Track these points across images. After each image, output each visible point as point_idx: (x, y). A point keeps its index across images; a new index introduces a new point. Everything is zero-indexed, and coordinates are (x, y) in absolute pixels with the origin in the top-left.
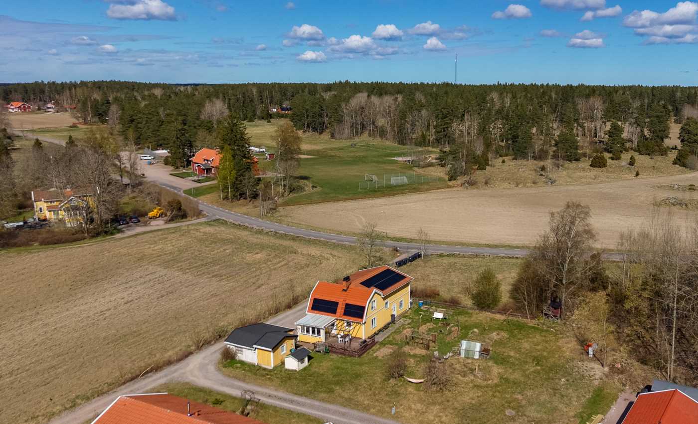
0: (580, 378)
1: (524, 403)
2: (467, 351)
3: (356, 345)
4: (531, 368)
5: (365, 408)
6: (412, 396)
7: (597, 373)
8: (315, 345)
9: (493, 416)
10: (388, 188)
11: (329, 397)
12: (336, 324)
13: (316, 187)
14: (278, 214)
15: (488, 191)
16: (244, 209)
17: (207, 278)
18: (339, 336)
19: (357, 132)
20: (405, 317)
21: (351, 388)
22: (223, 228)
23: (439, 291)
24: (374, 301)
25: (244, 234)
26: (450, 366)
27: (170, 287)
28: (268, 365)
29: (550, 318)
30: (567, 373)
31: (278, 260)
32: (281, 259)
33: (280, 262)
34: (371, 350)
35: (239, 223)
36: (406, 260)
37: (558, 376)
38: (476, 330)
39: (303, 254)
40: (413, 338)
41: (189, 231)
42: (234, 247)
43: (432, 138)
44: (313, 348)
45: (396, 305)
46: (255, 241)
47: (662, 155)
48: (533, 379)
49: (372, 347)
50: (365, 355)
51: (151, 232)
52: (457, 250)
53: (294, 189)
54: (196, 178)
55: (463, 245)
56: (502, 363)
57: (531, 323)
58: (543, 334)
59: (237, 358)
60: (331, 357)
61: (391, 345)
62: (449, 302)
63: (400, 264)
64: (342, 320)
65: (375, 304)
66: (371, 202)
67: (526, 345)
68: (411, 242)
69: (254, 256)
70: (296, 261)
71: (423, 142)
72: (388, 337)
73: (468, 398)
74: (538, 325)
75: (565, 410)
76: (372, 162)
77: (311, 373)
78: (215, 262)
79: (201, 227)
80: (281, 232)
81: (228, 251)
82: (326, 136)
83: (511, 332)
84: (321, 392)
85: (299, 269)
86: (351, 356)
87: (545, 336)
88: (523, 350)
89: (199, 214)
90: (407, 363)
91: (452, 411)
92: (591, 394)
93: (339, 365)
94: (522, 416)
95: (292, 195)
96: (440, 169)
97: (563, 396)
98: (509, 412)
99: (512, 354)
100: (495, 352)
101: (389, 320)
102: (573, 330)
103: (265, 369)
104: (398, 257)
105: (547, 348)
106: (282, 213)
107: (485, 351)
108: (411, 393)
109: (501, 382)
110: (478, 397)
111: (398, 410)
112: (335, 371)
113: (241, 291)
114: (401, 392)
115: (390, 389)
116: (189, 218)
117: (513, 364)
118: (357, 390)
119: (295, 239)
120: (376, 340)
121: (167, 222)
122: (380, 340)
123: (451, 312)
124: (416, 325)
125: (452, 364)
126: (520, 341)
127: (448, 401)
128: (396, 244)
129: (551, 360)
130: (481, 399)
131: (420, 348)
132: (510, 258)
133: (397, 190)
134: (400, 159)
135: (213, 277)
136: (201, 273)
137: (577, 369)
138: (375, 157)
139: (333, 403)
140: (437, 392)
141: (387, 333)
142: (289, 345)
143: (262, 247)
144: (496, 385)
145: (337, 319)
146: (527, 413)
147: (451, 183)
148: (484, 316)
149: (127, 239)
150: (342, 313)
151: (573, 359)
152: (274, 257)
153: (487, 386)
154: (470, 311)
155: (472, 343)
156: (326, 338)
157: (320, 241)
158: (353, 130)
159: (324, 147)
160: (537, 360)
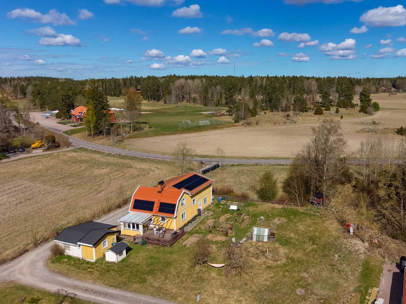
0: (348, 253)
1: (310, 281)
2: (258, 236)
3: (168, 236)
4: (309, 247)
5: (172, 297)
6: (215, 281)
7: (360, 248)
8: (135, 238)
9: (287, 297)
10: (198, 127)
11: (141, 287)
12: (153, 219)
13: (151, 128)
14: (123, 144)
15: (258, 128)
16: (101, 141)
17: (62, 187)
18: (155, 229)
19: (179, 100)
20: (209, 210)
21: (162, 276)
22: (83, 153)
23: (233, 189)
24: (184, 199)
25: (97, 156)
26: (245, 250)
27: (30, 195)
28: (91, 259)
29: (314, 205)
30: (338, 250)
31: (118, 173)
32: (120, 172)
33: (119, 174)
34: (180, 239)
35: (96, 149)
36: (209, 169)
37: (332, 253)
38: (262, 217)
39: (136, 168)
40: (214, 226)
41: (58, 156)
42: (88, 165)
43: (224, 102)
44: (132, 240)
45: (201, 202)
46: (104, 160)
47: (352, 108)
48: (313, 257)
49: (181, 237)
50: (176, 244)
51: (31, 157)
52: (243, 161)
53: (137, 129)
54: (73, 124)
55: (247, 159)
56: (286, 244)
57: (301, 209)
58: (312, 218)
59: (65, 253)
60: (148, 247)
61: (197, 233)
62: (241, 197)
63: (205, 172)
64: (157, 216)
65: (184, 202)
66: (186, 135)
67: (301, 228)
68: (212, 158)
69: (101, 171)
70: (131, 173)
71: (218, 104)
72: (195, 227)
73: (263, 280)
74: (307, 211)
75: (345, 285)
76: (188, 115)
77: (128, 263)
78: (70, 176)
79: (68, 153)
80: (123, 154)
81: (82, 168)
82: (161, 102)
83: (288, 217)
84: (134, 283)
85: (132, 179)
86: (164, 246)
87: (314, 220)
88: (300, 232)
89: (69, 145)
90: (210, 249)
91: (250, 295)
92: (361, 267)
93: (153, 254)
94: (311, 295)
95: (135, 133)
96: (229, 117)
97: (339, 271)
98: (300, 291)
99: (292, 235)
100: (279, 234)
101: (196, 213)
102: (334, 214)
103: (88, 263)
104: (203, 167)
105: (317, 229)
106: (126, 143)
107: (272, 235)
108: (214, 279)
109: (288, 261)
110: (271, 278)
111: (203, 297)
112: (149, 261)
113: (85, 196)
114: (205, 278)
115: (195, 276)
116: (61, 148)
117: (295, 244)
118: (166, 278)
119: (132, 158)
120: (185, 230)
121: (44, 151)
122: (189, 230)
123: (243, 204)
124: (216, 216)
125: (247, 248)
126: (296, 224)
127: (246, 284)
128: (202, 159)
129: (323, 239)
130: (274, 279)
131: (221, 235)
132: (278, 165)
133: (204, 128)
134: (205, 113)
135: (66, 186)
136: (58, 184)
137: (344, 246)
138: (190, 112)
139: (144, 294)
140: (236, 275)
141: (195, 223)
142: (111, 240)
143: (108, 164)
144: (285, 265)
145: (153, 215)
146: (315, 291)
147: (235, 124)
148: (266, 206)
149: (10, 163)
150: (158, 210)
151: (339, 237)
152: (115, 171)
153: (277, 267)
154: (256, 203)
155: (262, 229)
156: (144, 232)
157: (149, 159)
158: (177, 99)
159: (160, 108)
160: (313, 240)
